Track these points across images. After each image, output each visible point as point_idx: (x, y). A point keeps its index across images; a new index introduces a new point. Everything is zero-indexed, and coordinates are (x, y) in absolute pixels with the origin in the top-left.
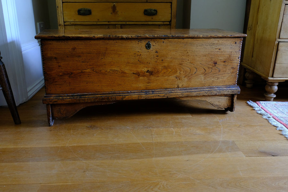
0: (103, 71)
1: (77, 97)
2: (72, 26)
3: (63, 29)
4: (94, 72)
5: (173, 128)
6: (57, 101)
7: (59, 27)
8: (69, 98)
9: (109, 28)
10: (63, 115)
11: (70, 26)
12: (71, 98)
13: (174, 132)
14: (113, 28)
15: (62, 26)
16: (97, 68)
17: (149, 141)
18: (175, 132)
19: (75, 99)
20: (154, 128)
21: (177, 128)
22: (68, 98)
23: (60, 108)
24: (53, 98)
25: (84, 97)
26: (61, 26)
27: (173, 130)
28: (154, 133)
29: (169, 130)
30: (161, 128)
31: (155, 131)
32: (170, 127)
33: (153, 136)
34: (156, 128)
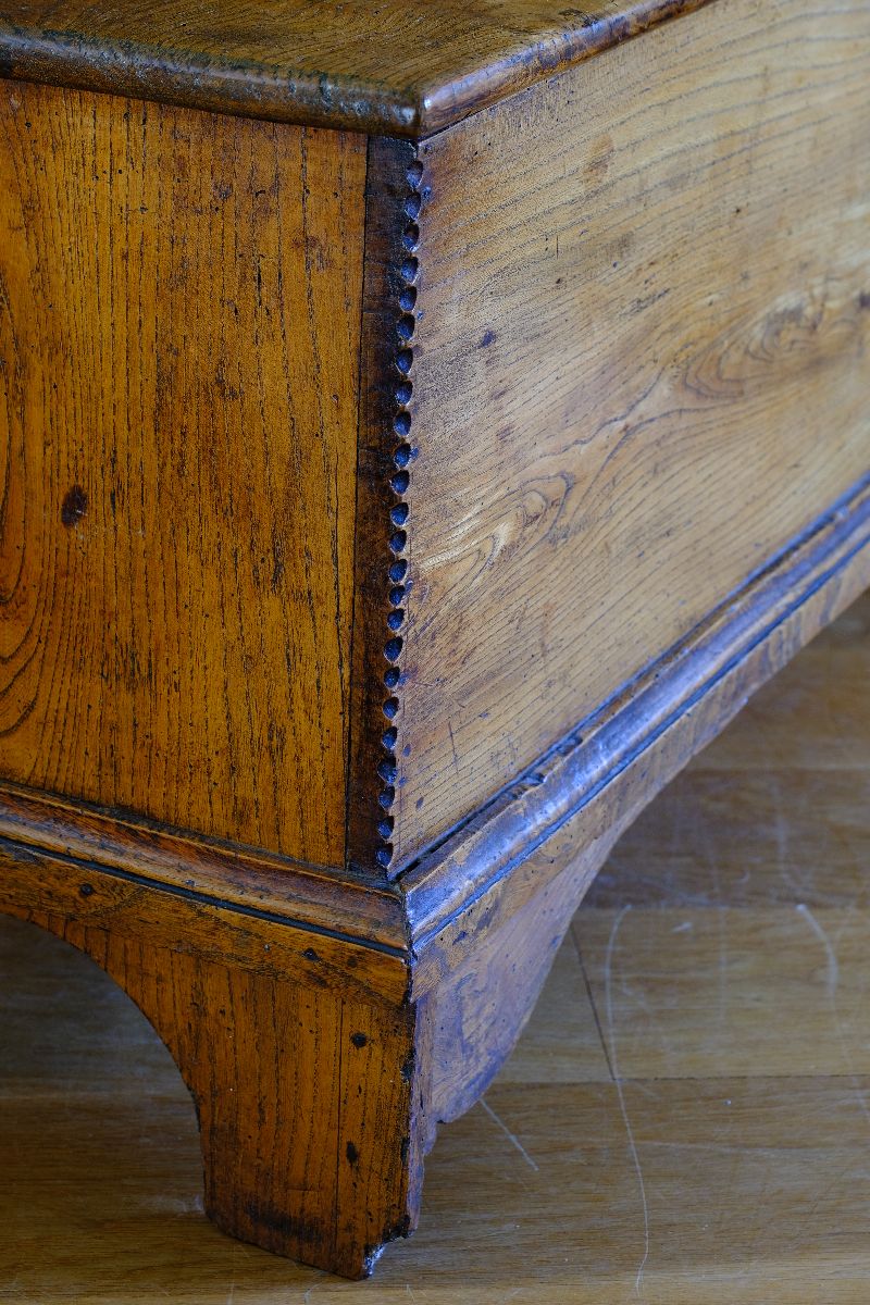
5: (813, 905)
13: (832, 961)
17: (568, 1071)
18: (842, 961)
21: (862, 907)
27: (817, 928)
28: (614, 966)
29: (772, 925)
30: (683, 905)
31: (619, 948)
32: (779, 898)
33: (609, 1006)
34: (629, 900)
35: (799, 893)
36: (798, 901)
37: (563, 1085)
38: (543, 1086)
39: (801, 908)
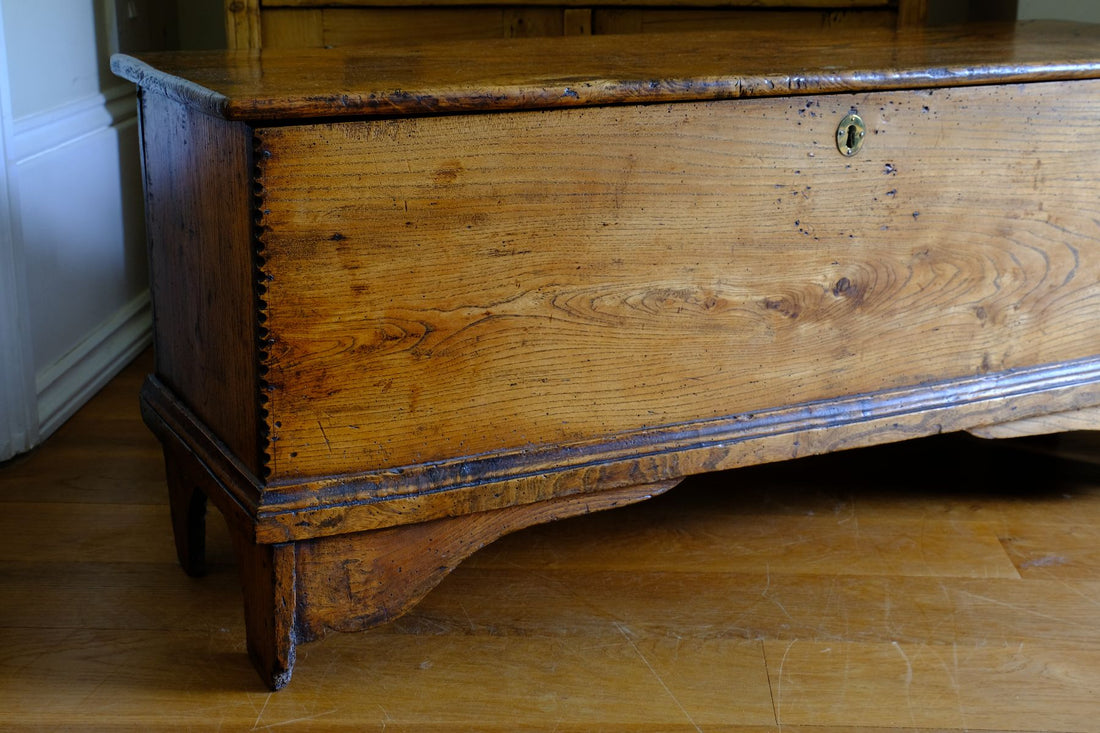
0: (608, 302)
1: (459, 480)
2: (305, 12)
3: (250, 28)
4: (557, 314)
5: (901, 642)
6: (340, 519)
7: (231, 18)
8: (411, 488)
9: (521, 30)
10: (366, 606)
11: (294, 13)
12: (424, 486)
13: (910, 670)
14: (549, 34)
15: (249, 10)
16: (574, 287)
17: (752, 719)
18: (915, 670)
19: (452, 495)
20: (781, 638)
21: (929, 644)
22: (406, 495)
23: (347, 562)
24: (315, 500)
25: (497, 478)
26: (244, 13)
27: (902, 653)
28: (785, 669)
29: (876, 651)
30: (828, 639)
31: (788, 660)
32: (882, 638)
33: (779, 688)
34: (796, 636)
35: (894, 636)
36: (893, 640)
37: (748, 726)
38: (737, 727)
39: (894, 643)
